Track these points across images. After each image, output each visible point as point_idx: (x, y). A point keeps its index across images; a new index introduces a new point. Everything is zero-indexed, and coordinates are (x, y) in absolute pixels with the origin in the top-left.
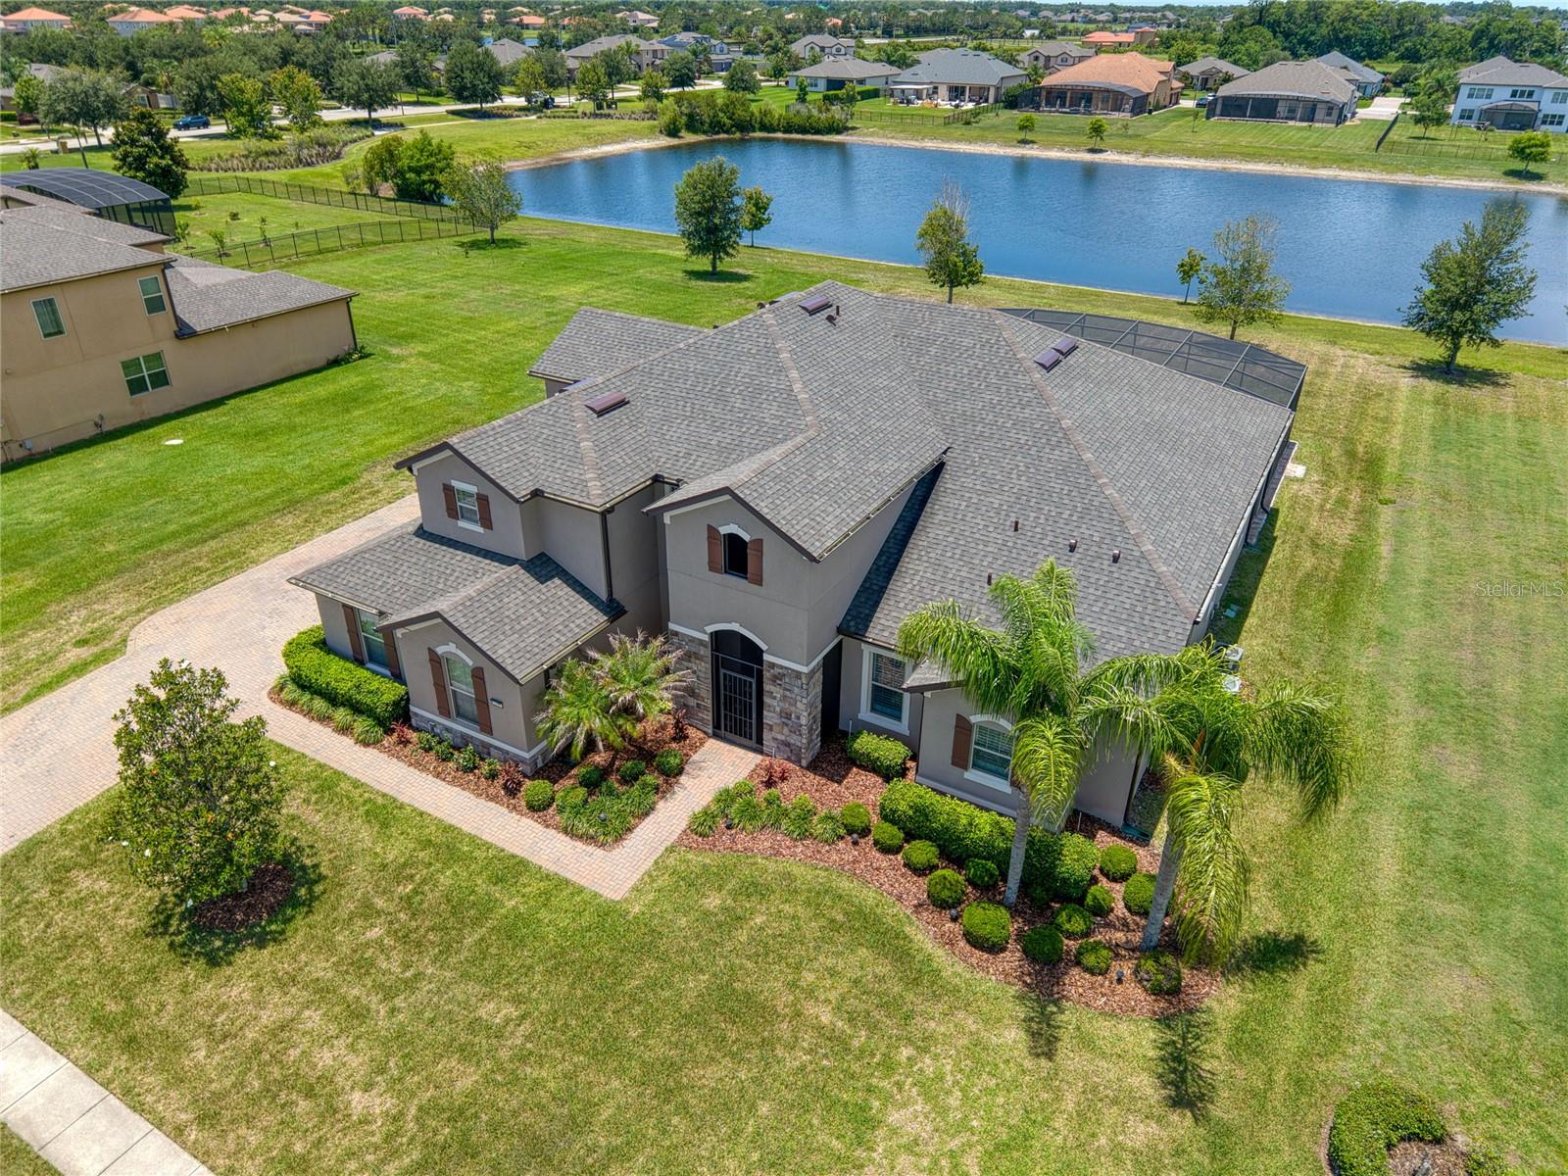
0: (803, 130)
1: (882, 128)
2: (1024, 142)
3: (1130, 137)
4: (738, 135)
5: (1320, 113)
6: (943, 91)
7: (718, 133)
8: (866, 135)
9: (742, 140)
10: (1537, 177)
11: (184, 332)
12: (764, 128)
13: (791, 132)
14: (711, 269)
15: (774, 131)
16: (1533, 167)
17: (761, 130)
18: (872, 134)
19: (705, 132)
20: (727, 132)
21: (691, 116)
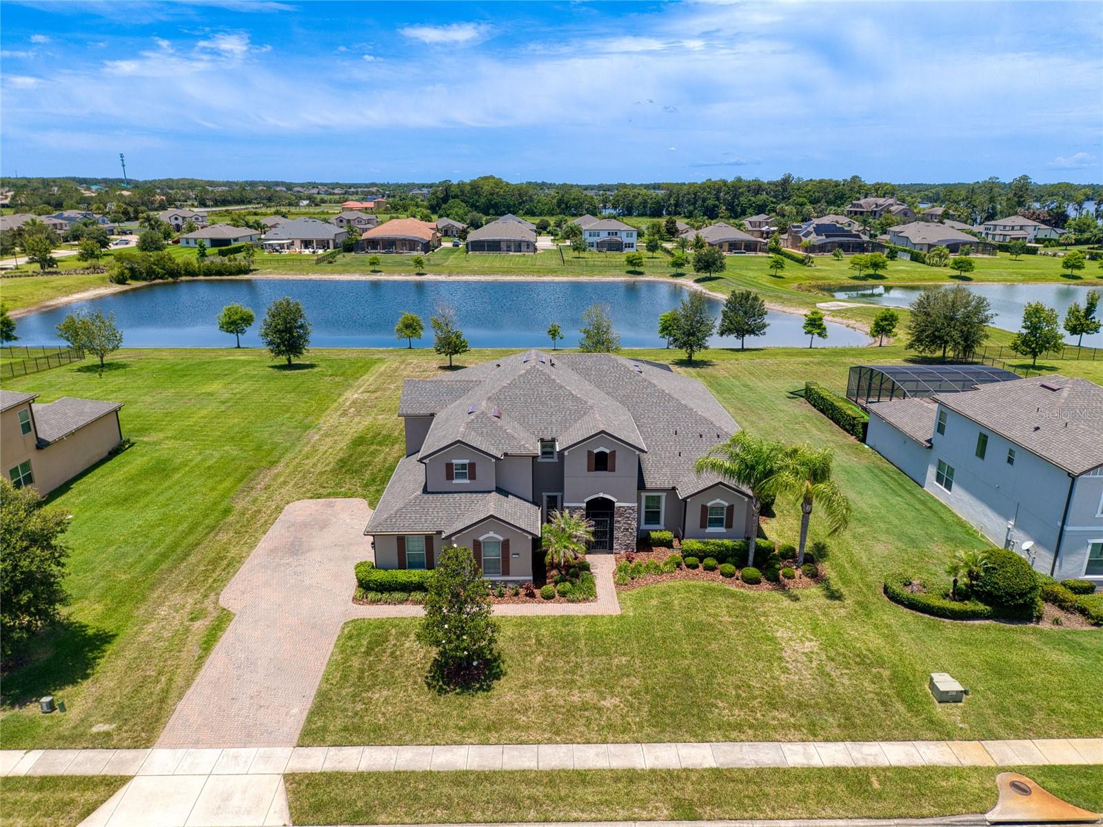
0: (219, 273)
1: (275, 269)
2: (375, 272)
3: (432, 265)
4: (170, 280)
5: (524, 248)
6: (298, 243)
7: (154, 279)
8: (266, 274)
9: (174, 283)
10: (641, 273)
11: (41, 445)
12: (188, 273)
13: (210, 275)
14: (287, 363)
15: (197, 275)
16: (637, 269)
17: (186, 275)
18: (270, 273)
19: (145, 279)
20: (162, 278)
21: (132, 270)
